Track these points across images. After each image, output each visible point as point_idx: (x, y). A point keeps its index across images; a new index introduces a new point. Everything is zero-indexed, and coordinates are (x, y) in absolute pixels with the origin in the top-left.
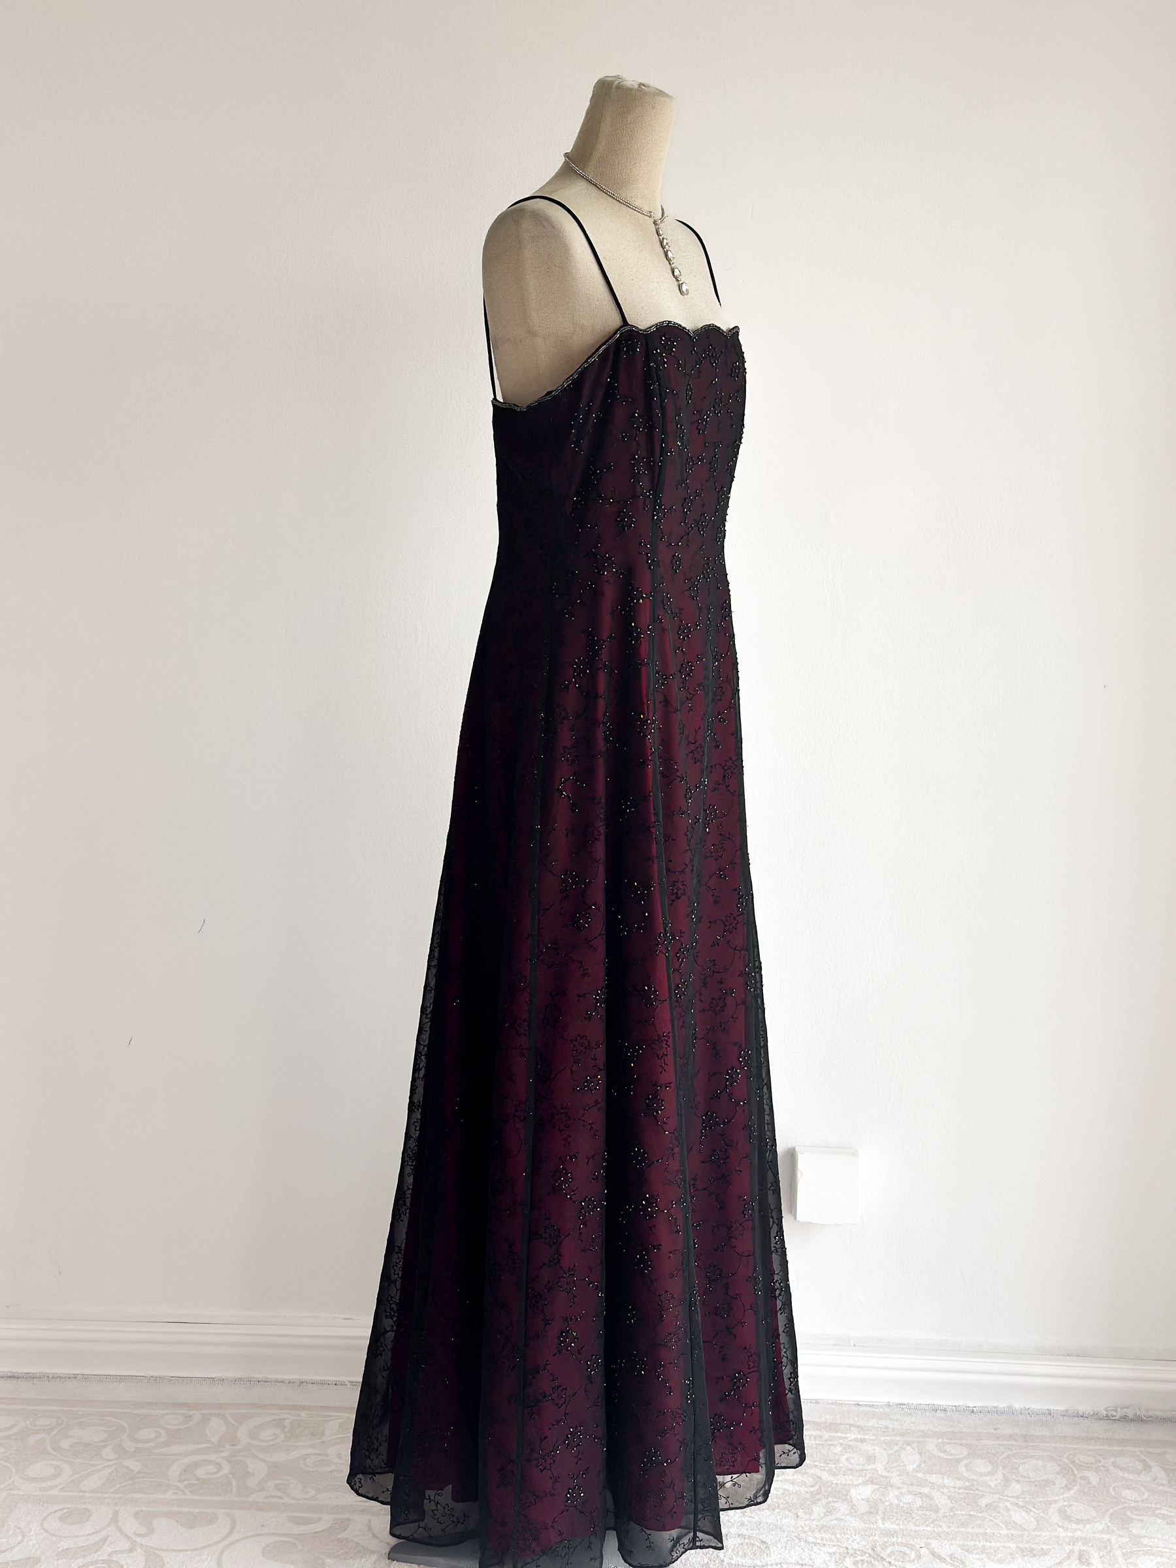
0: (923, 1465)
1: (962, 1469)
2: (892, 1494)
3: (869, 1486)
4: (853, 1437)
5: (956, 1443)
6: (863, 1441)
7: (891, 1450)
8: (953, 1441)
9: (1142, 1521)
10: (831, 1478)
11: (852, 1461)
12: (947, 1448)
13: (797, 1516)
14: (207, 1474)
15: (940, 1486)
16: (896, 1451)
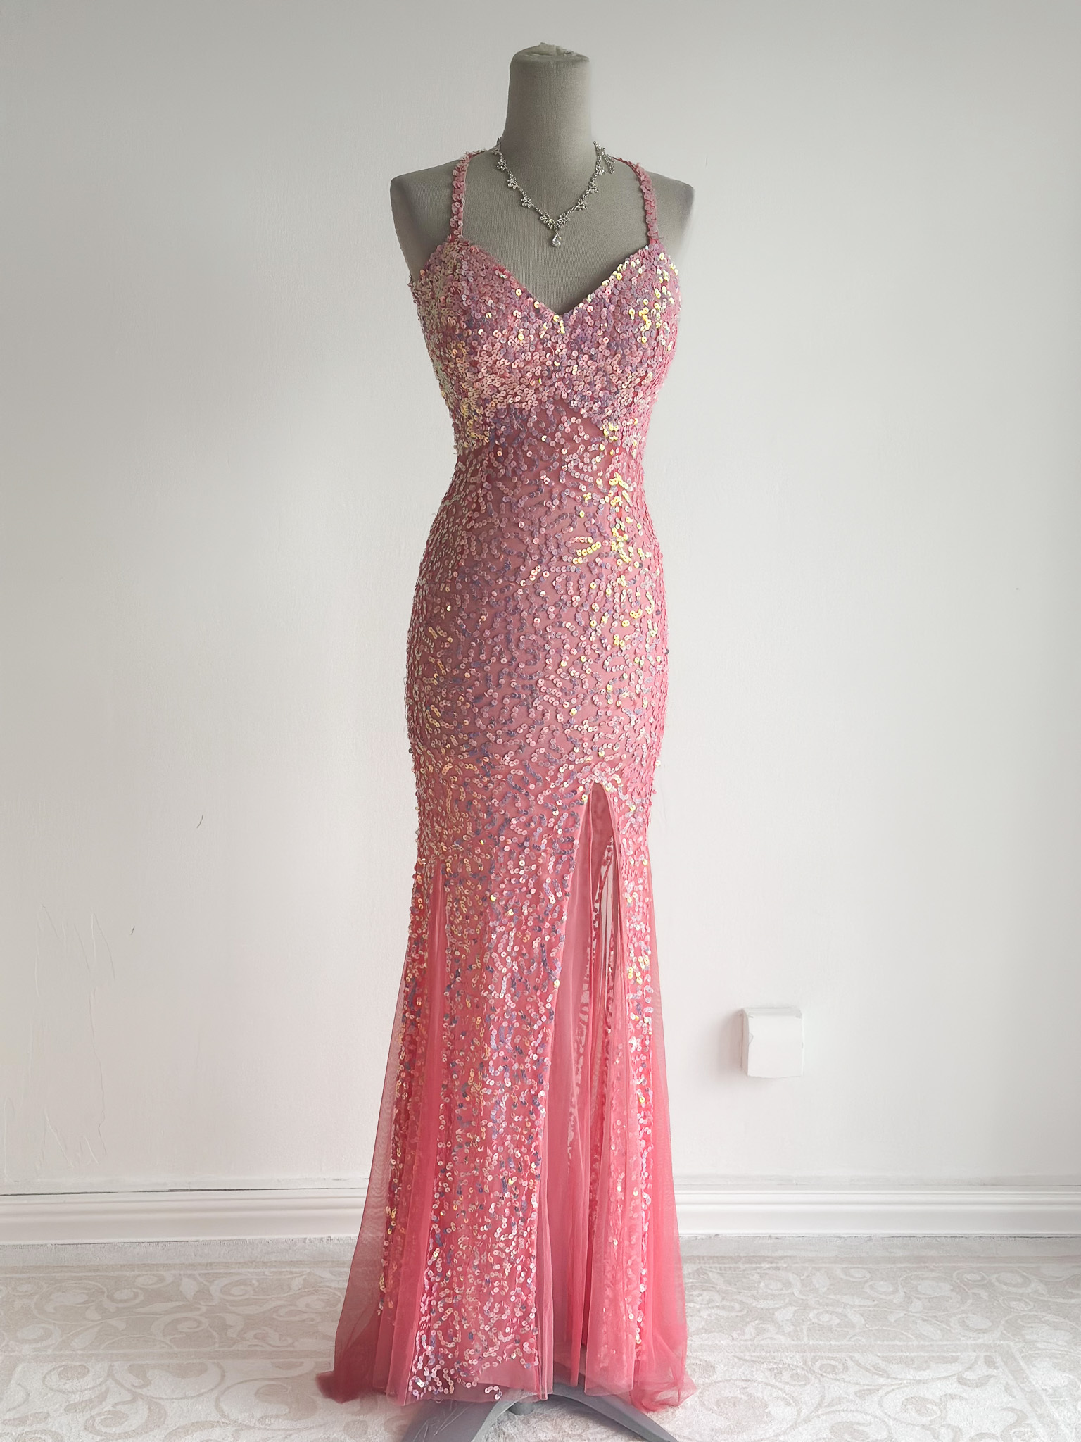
0: (832, 1287)
1: (868, 1290)
2: (811, 1315)
3: (790, 1308)
4: (767, 1266)
5: (858, 1268)
6: (777, 1269)
7: (803, 1275)
8: (855, 1266)
9: (1032, 1327)
10: (754, 1305)
11: (771, 1287)
12: (852, 1271)
13: (732, 1336)
14: (189, 1328)
15: (852, 1307)
16: (807, 1277)
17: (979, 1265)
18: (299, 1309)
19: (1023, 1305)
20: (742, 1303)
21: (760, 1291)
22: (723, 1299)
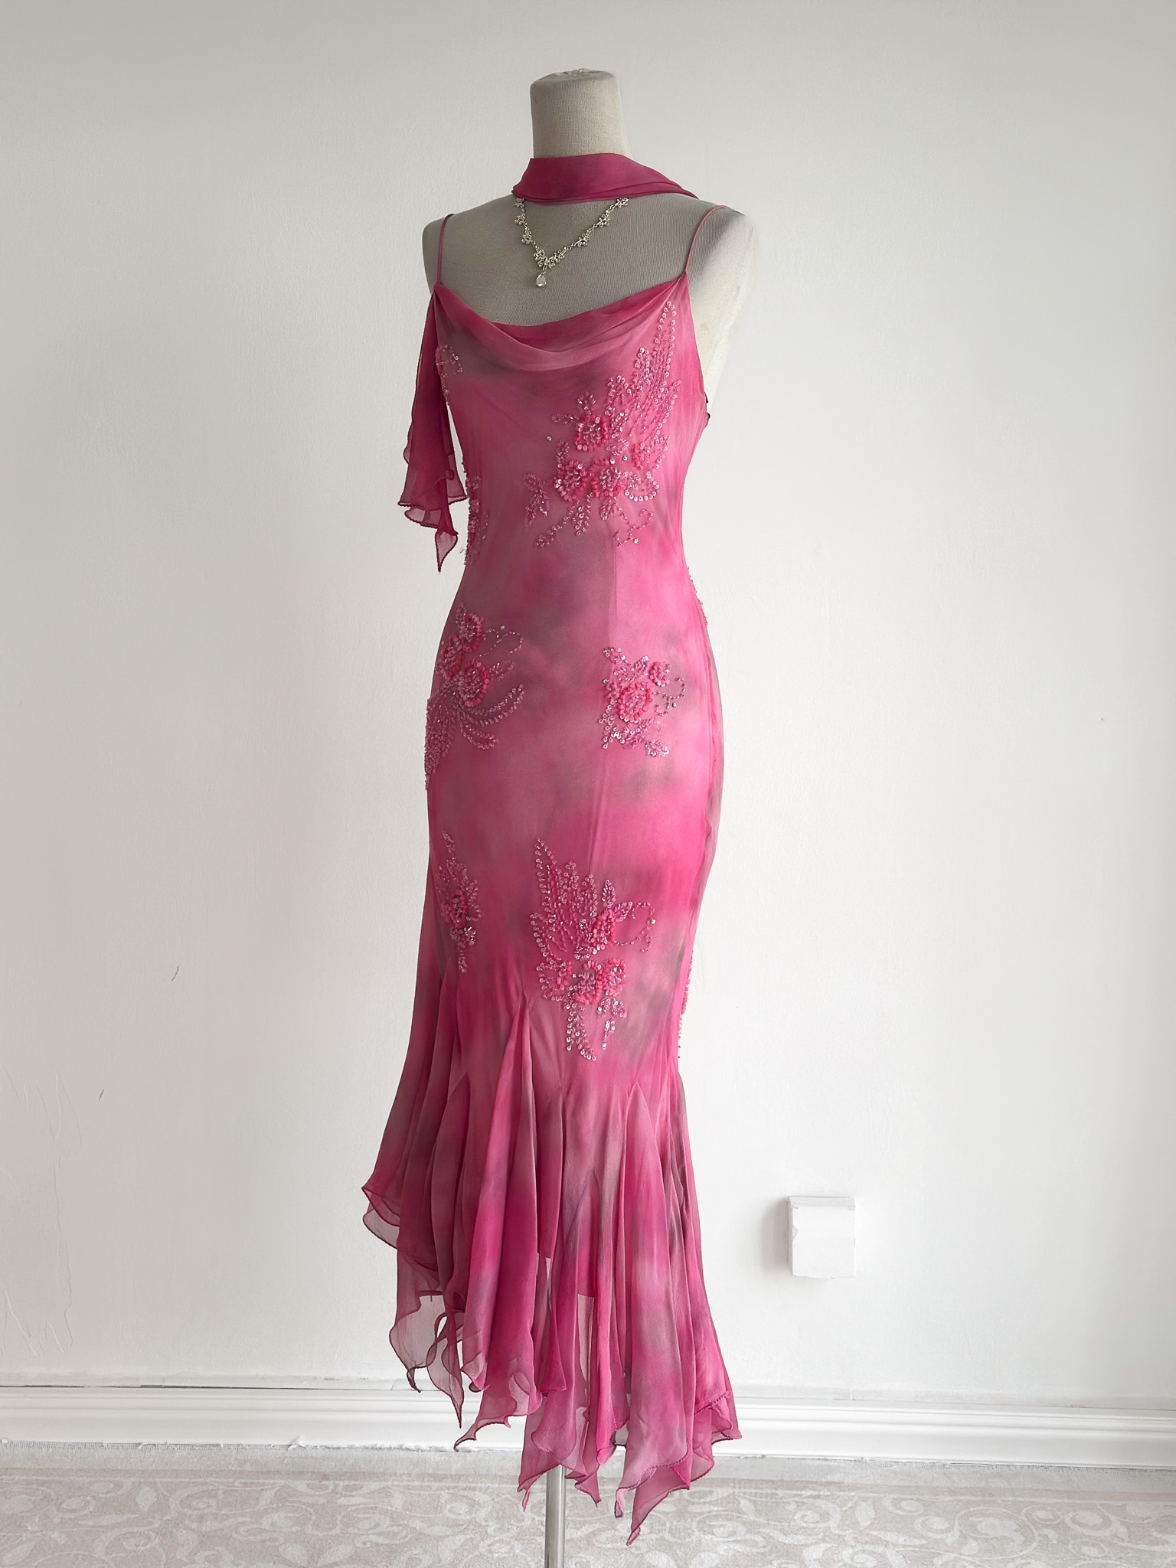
0: (878, 1522)
1: (918, 1525)
2: (846, 1554)
3: (822, 1545)
4: (809, 1493)
5: (912, 1499)
6: (819, 1497)
7: (846, 1506)
8: (908, 1497)
10: (781, 1538)
11: (806, 1519)
12: (903, 1503)
15: (895, 1545)
16: (849, 1508)
17: (1056, 1501)
18: (263, 1527)
19: (1096, 1550)
20: (768, 1538)
21: (793, 1524)
22: (747, 1531)
